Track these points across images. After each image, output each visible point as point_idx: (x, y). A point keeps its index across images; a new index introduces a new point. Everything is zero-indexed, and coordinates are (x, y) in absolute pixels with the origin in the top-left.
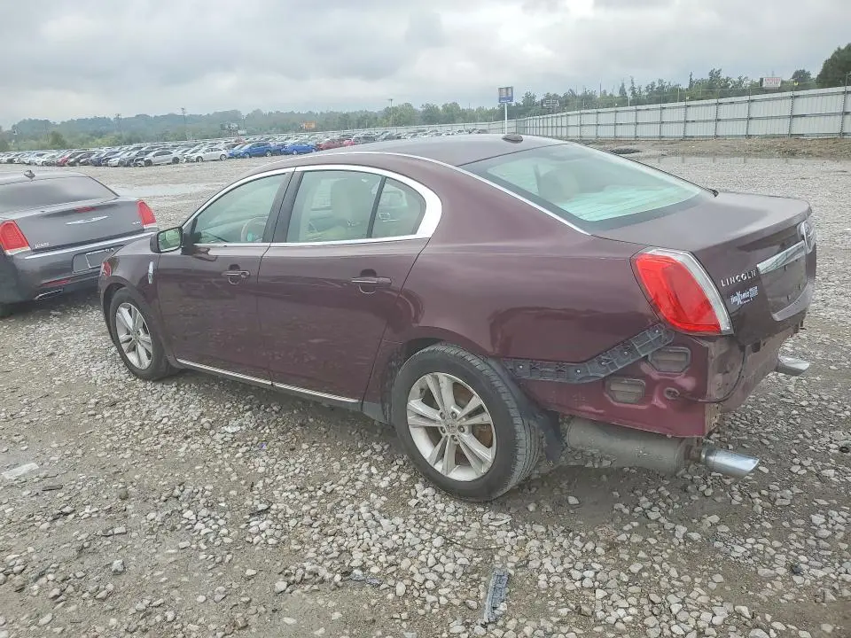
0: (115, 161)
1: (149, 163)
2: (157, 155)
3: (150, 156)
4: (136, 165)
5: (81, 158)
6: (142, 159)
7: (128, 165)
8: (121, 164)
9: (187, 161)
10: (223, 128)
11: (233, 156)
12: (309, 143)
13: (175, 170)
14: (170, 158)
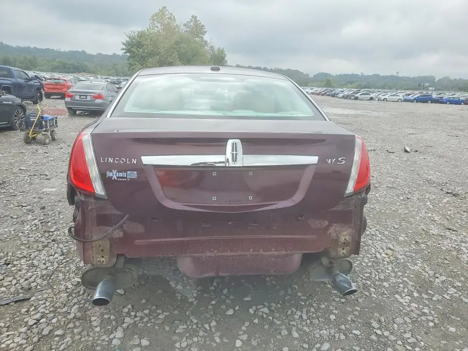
0: (341, 95)
1: (356, 98)
2: (362, 94)
3: (358, 95)
4: (350, 98)
5: (328, 92)
6: (353, 96)
7: (346, 98)
8: (343, 97)
9: (378, 100)
10: (419, 85)
11: (406, 100)
12: (461, 99)
13: (370, 103)
14: (369, 96)
